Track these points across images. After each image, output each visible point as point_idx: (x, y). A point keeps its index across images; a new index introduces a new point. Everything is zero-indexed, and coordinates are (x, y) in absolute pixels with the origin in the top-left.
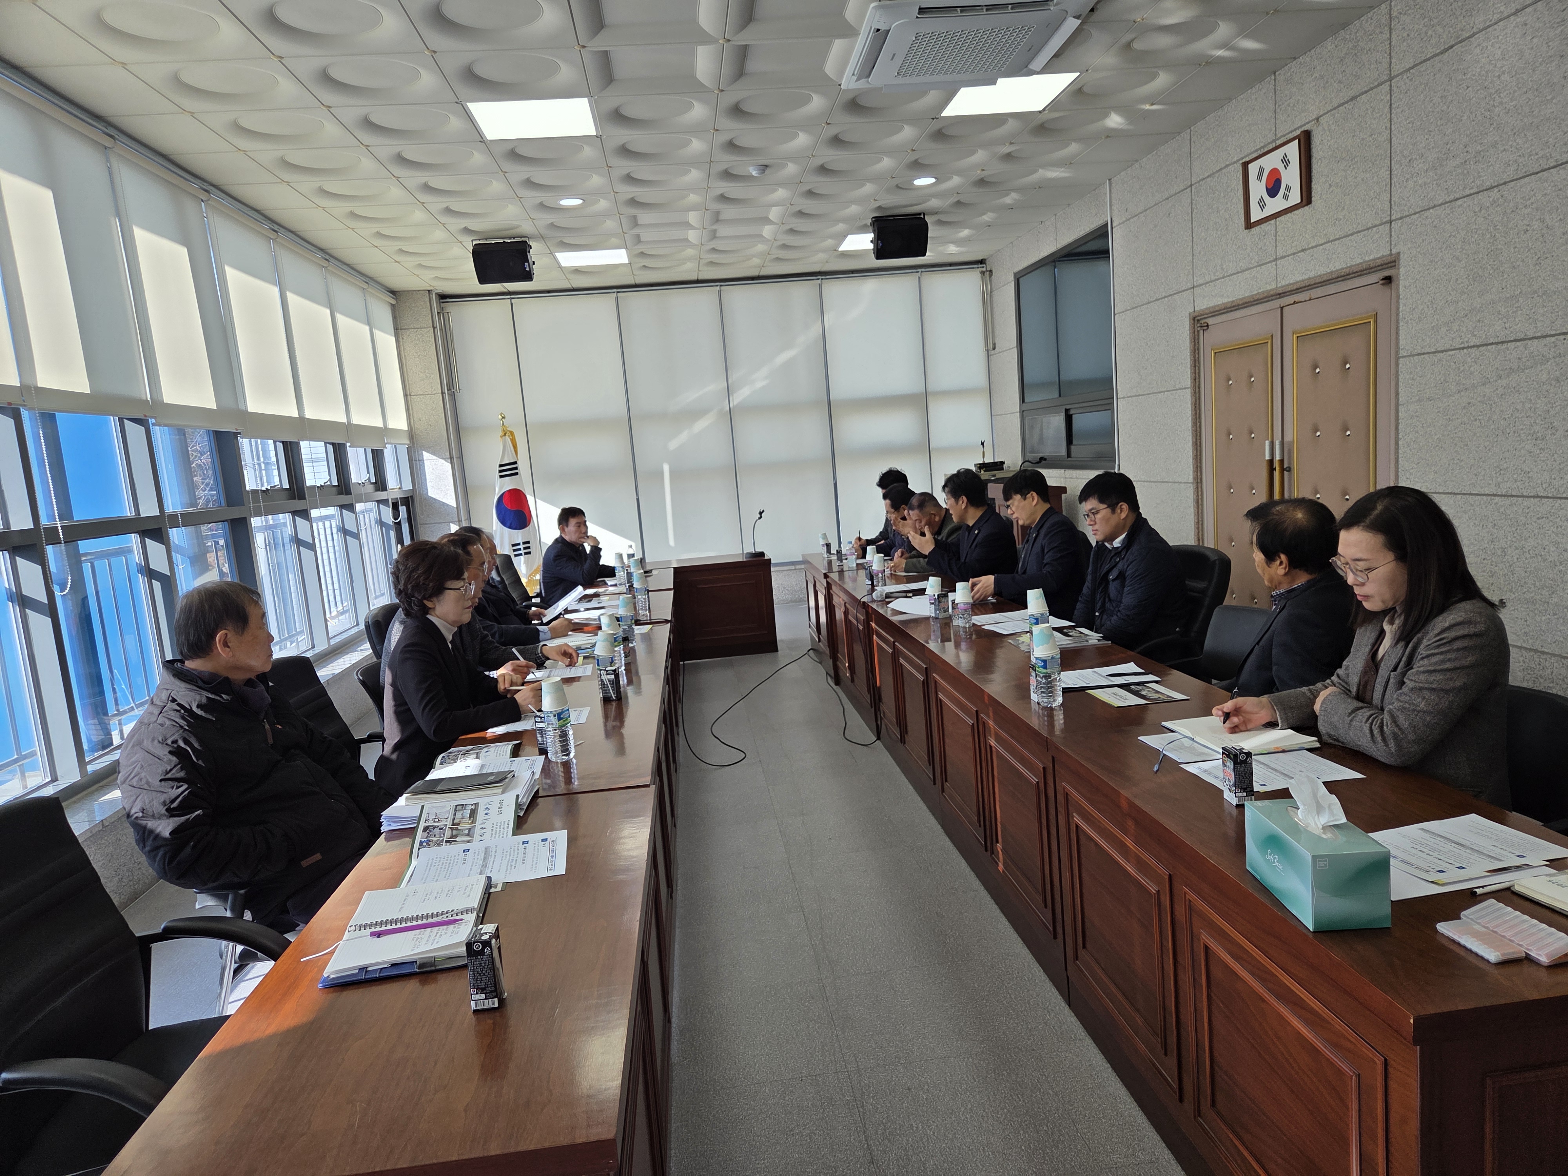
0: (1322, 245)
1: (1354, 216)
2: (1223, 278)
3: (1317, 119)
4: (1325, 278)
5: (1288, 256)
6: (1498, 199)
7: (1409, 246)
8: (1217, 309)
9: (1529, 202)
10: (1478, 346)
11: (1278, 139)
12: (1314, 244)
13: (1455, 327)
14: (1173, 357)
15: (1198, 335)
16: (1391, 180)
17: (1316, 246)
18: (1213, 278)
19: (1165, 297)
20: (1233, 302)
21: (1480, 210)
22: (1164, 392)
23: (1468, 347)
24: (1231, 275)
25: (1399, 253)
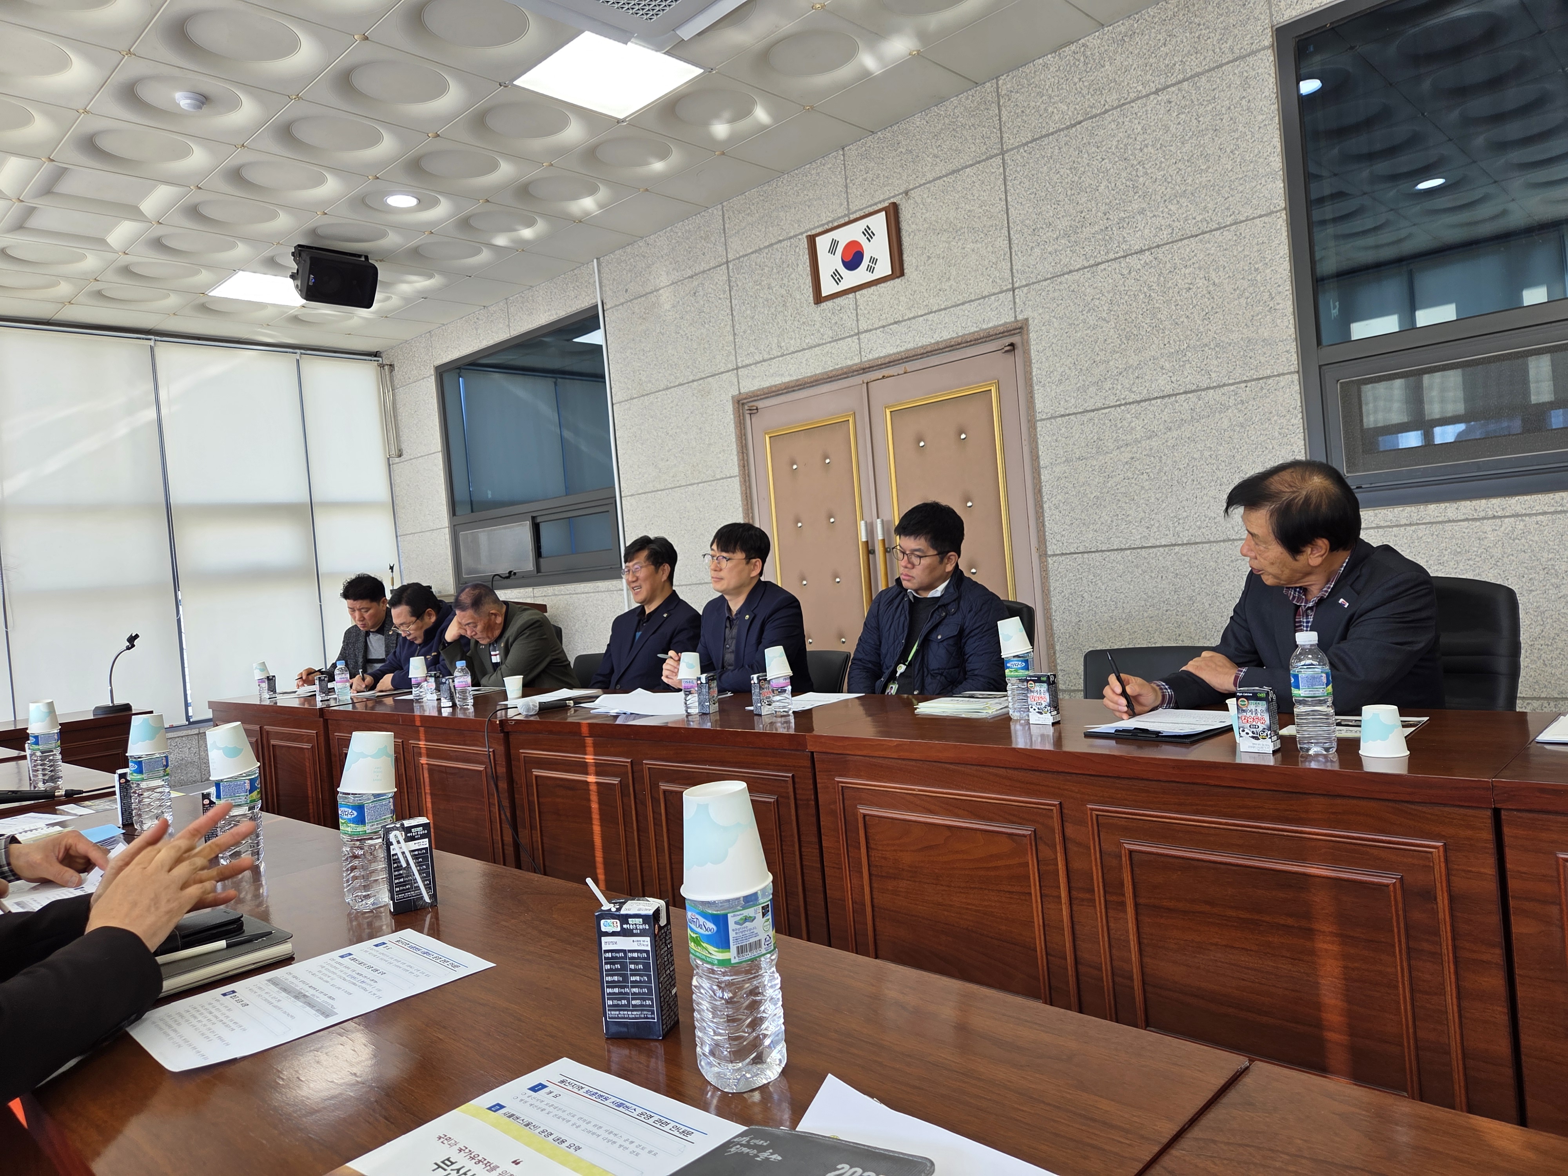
0: (922, 316)
1: (964, 286)
2: (782, 356)
3: (906, 193)
4: (929, 349)
5: (876, 329)
6: (1151, 262)
7: (1041, 311)
8: (774, 389)
9: (1188, 264)
10: (1139, 402)
11: (852, 213)
12: (911, 315)
13: (1108, 385)
14: (710, 444)
15: (744, 419)
16: (1010, 248)
17: (914, 318)
18: (766, 357)
19: (693, 381)
20: (797, 380)
21: (1130, 273)
22: (698, 483)
23: (1126, 404)
24: (793, 353)
25: (1027, 320)
